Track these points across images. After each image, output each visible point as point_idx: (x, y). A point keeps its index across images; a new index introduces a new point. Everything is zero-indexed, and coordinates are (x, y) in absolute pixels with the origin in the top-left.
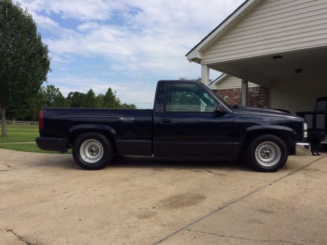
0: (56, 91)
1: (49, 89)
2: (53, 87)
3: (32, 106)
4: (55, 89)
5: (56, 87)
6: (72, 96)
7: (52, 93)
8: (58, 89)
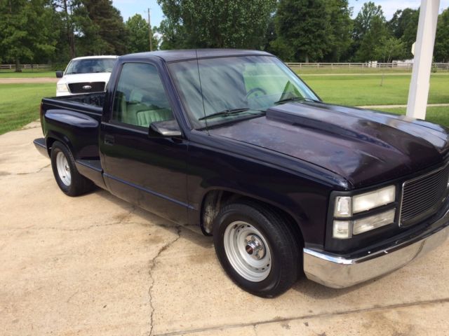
0: (376, 11)
1: (366, 9)
2: (373, 4)
3: (330, 40)
4: (375, 8)
5: (376, 5)
6: (399, 16)
7: (370, 15)
8: (380, 7)
